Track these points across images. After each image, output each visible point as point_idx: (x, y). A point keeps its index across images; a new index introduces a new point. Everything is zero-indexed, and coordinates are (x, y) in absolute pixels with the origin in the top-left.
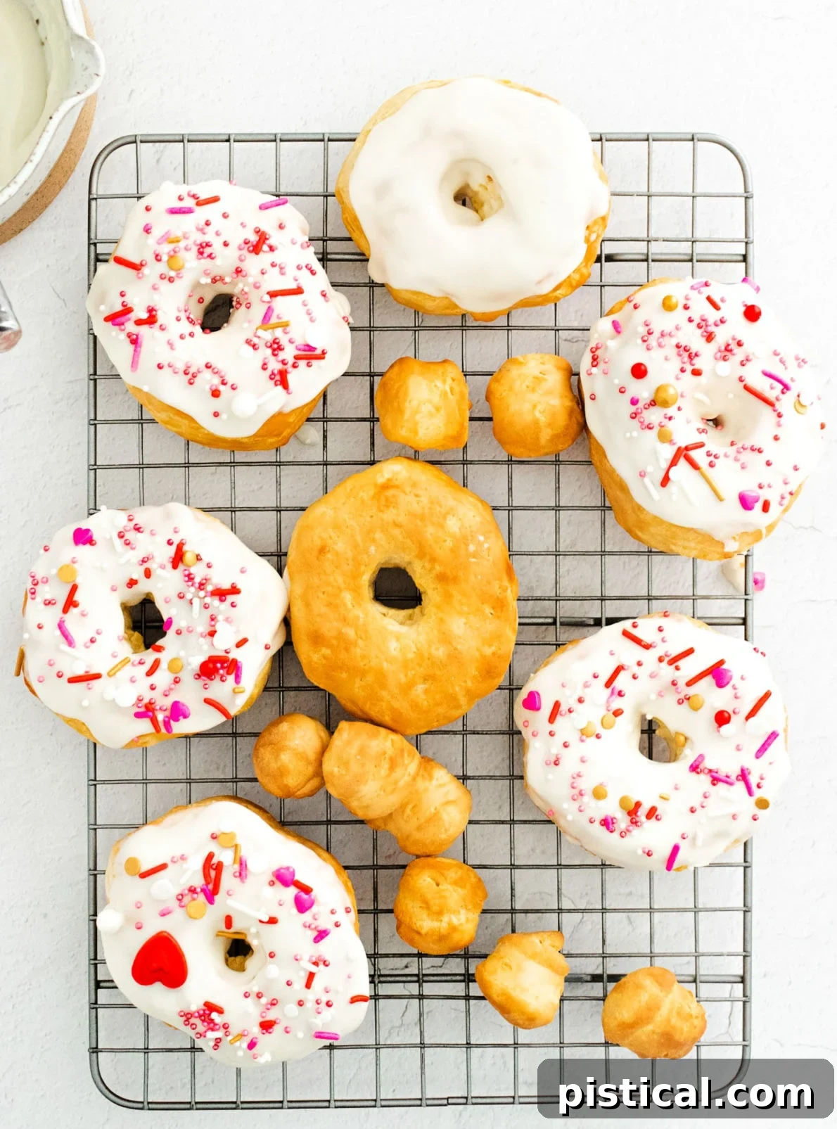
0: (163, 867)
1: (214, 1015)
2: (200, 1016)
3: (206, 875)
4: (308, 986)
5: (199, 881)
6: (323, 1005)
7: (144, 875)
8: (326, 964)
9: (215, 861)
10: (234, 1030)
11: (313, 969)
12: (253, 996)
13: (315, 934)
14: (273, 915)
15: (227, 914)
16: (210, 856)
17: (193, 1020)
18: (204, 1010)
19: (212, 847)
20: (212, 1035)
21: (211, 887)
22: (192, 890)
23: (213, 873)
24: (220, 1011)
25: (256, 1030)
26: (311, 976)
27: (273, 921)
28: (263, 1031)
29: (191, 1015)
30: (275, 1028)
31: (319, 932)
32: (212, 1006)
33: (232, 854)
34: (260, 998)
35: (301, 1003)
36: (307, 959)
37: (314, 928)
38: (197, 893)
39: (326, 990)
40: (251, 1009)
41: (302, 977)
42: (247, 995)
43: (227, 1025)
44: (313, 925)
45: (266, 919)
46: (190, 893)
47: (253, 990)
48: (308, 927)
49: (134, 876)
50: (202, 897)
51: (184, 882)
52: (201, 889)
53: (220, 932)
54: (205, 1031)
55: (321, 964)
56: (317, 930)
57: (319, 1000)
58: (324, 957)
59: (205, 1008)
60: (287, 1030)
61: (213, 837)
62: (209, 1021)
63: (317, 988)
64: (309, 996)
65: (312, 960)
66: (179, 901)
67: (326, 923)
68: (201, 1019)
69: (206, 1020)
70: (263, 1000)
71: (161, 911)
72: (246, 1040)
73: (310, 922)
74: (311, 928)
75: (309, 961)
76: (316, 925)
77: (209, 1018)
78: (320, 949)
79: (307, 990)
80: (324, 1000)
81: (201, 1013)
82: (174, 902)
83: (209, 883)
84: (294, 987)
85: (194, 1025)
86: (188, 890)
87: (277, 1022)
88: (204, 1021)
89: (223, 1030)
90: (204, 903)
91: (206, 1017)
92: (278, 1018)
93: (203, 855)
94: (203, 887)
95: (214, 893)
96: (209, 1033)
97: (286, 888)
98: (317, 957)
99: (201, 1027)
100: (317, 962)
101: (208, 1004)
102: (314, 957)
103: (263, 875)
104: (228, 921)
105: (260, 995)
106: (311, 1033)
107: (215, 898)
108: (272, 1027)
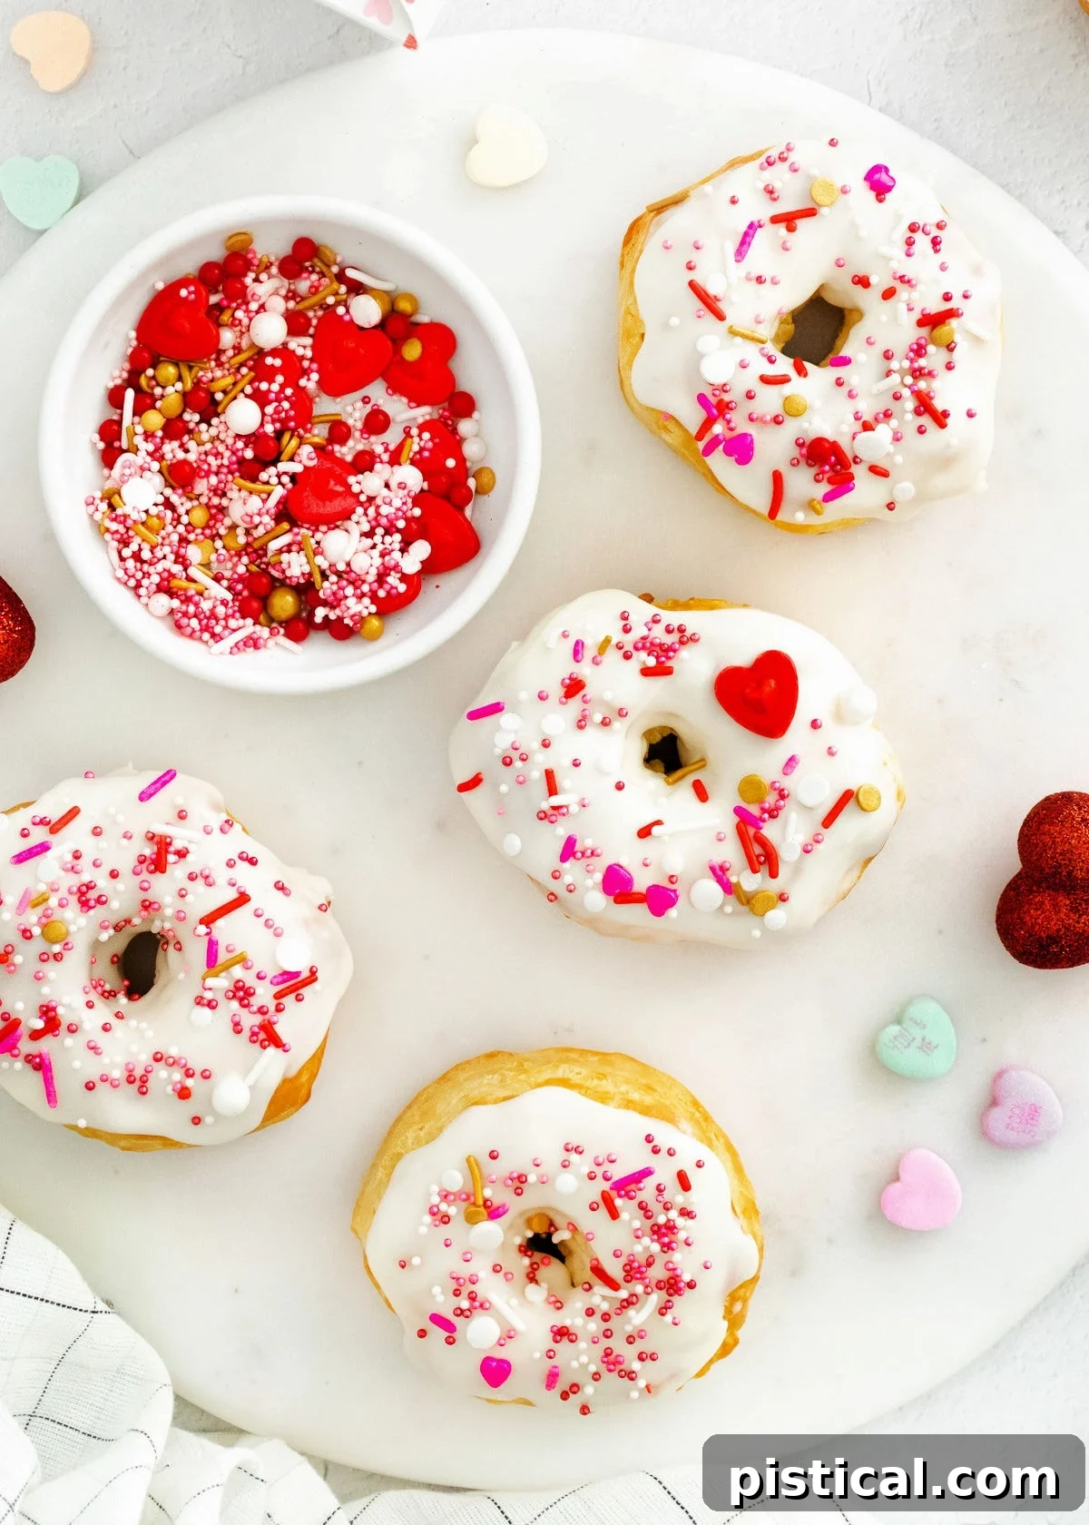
0: (829, 821)
1: (651, 662)
2: (671, 649)
3: (763, 842)
4: (549, 775)
5: (770, 830)
6: (515, 755)
7: (847, 797)
8: (543, 816)
9: (764, 869)
10: (613, 656)
11: (555, 801)
12: (613, 715)
13: (578, 847)
14: (647, 839)
15: (708, 801)
16: (773, 874)
17: (675, 636)
18: (669, 658)
19: (774, 886)
20: (639, 631)
21: (751, 831)
22: (773, 813)
23: (757, 849)
24: (647, 672)
25: (585, 670)
26: (552, 790)
27: (645, 833)
28: (575, 676)
29: (682, 643)
30: (561, 691)
31: (573, 854)
32: (661, 670)
33: (744, 892)
34: (604, 718)
35: (546, 744)
36: (571, 809)
37: (583, 853)
38: (764, 810)
39: (521, 779)
40: (608, 696)
41: (563, 781)
42: (622, 713)
43: (627, 656)
44: (588, 857)
45: (655, 830)
46: (773, 807)
47: (617, 725)
48: (592, 853)
49: (859, 790)
50: (754, 810)
51: (791, 815)
52: (764, 821)
53: (703, 766)
54: (652, 632)
55: (550, 812)
56: (579, 855)
57: (523, 760)
58: (552, 822)
59: (669, 664)
60: (542, 697)
61: (783, 898)
62: (653, 648)
63: (537, 775)
64: (541, 760)
65: (564, 810)
66: (782, 787)
67: (571, 871)
68: (666, 646)
69: (657, 649)
70: (598, 718)
71: (797, 763)
72: (589, 653)
73: (594, 859)
74: (589, 852)
75: (567, 807)
76: (583, 860)
77: (655, 653)
78: (561, 831)
79: (547, 767)
80: (518, 764)
81: (671, 654)
82: (787, 783)
83: (755, 833)
84: (568, 763)
85: (669, 630)
86: (778, 809)
87: (564, 700)
88: (661, 645)
89: (628, 647)
90: (748, 803)
91: (661, 653)
92: (565, 706)
93: (783, 871)
94: (761, 824)
95: (741, 824)
96: (645, 632)
97: (651, 885)
98: (560, 819)
99: (658, 634)
100: (555, 812)
101: (668, 671)
102: (564, 815)
103: (691, 885)
104: (701, 792)
105: (605, 723)
106: (505, 706)
107: (736, 819)
108: (565, 689)
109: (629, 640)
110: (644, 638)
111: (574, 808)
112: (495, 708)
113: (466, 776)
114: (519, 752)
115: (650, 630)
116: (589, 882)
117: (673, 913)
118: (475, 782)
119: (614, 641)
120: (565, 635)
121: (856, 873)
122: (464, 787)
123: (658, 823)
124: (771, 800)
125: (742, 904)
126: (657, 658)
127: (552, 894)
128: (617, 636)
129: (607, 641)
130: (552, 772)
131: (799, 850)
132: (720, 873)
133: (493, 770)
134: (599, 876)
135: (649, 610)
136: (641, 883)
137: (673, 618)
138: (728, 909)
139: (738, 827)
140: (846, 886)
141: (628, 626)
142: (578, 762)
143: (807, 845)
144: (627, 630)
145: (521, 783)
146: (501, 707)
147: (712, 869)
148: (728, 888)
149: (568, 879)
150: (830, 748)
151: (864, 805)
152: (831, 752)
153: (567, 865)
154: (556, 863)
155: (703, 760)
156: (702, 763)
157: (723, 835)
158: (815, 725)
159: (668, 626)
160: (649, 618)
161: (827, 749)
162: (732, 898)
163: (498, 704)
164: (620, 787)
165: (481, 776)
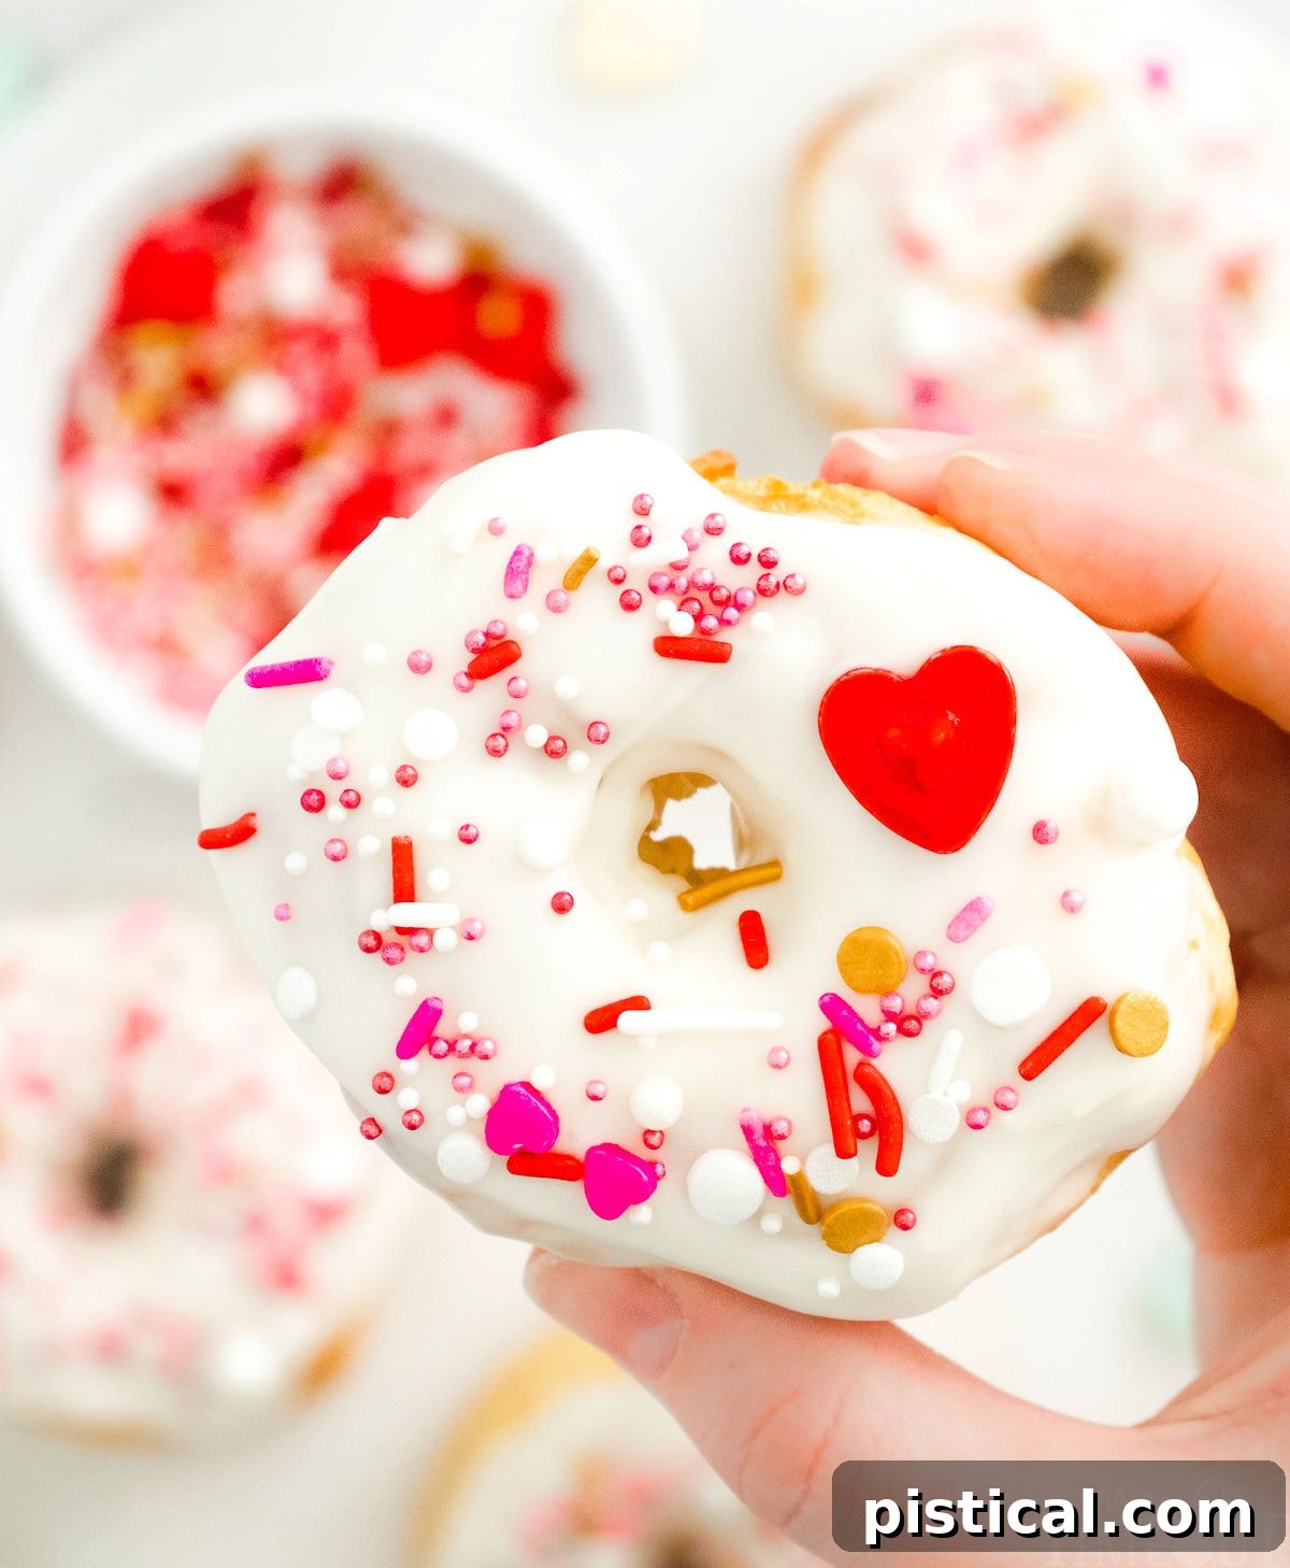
0: (1035, 1064)
1: (683, 625)
2: (732, 601)
3: (877, 1089)
4: (402, 854)
5: (896, 1062)
6: (333, 791)
7: (1089, 1013)
8: (374, 943)
9: (868, 1150)
10: (597, 598)
11: (406, 914)
12: (576, 737)
13: (443, 1028)
14: (606, 1037)
15: (766, 969)
16: (887, 1165)
17: (751, 573)
18: (724, 622)
19: (885, 1192)
20: (666, 549)
21: (852, 1056)
22: (908, 1024)
23: (860, 1101)
24: (669, 647)
25: (524, 621)
26: (404, 890)
27: (602, 1021)
28: (498, 629)
29: (762, 592)
30: (465, 659)
31: (431, 1041)
32: (702, 650)
33: (815, 1195)
34: (552, 739)
35: (406, 779)
36: (437, 938)
37: (452, 1047)
38: (890, 1016)
39: (337, 848)
40: (567, 688)
41: (431, 874)
42: (596, 734)
43: (630, 606)
44: (462, 1056)
45: (627, 1019)
46: (910, 1009)
47: (580, 759)
48: (473, 1047)
49: (1119, 1001)
50: (868, 1009)
51: (947, 1037)
52: (882, 1039)
53: (776, 878)
54: (697, 554)
55: (390, 937)
56: (441, 1047)
57: (349, 805)
58: (389, 961)
59: (725, 636)
60: (419, 666)
61: (902, 1220)
62: (694, 593)
63: (372, 849)
64: (388, 813)
65: (422, 940)
66: (937, 969)
67: (421, 1078)
68: (724, 592)
69: (704, 596)
70: (537, 735)
71: (983, 920)
72: (544, 580)
73: (474, 1064)
74: (465, 1045)
75: (430, 933)
76: (451, 1060)
77: (696, 605)
78: (407, 987)
79: (401, 831)
80: (335, 811)
81: (732, 613)
82: (955, 960)
83: (861, 1064)
84: (447, 831)
85: (738, 559)
86: (920, 1017)
87: (464, 681)
88: (711, 588)
89: (637, 583)
90: (858, 990)
91: (709, 606)
92: (466, 695)
93: (910, 1160)
94: (876, 1045)
95: (830, 1036)
96: (680, 553)
97: (598, 1142)
98: (411, 955)
99: (712, 563)
100: (403, 940)
101: (717, 654)
102: (422, 950)
103: (692, 1156)
104: (754, 940)
105: (554, 750)
106: (334, 672)
107: (822, 1023)
108: (473, 657)
109: (642, 564)
110: (678, 567)
111: (446, 939)
112: (307, 672)
113: (218, 817)
114: (340, 786)
115: (692, 548)
116: (456, 1114)
117: (641, 1214)
118: (239, 834)
119: (605, 562)
120: (495, 529)
121: (1088, 1179)
122: (213, 840)
123: (638, 1003)
124: (911, 992)
125: (808, 1221)
126: (698, 618)
127: (372, 1121)
128: (613, 550)
129: (588, 561)
130: (410, 845)
131: (956, 1119)
132: (762, 1143)
133: (281, 816)
134: (480, 1104)
135: (709, 498)
136: (578, 1135)
137: (753, 528)
138: (772, 1224)
139: (822, 1044)
140: (1058, 1205)
141: (645, 531)
142: (472, 831)
143: (973, 1111)
144: (640, 540)
145: (335, 859)
146: (322, 674)
147: (748, 1131)
148: (776, 1181)
149: (407, 1097)
150: (1066, 894)
151: (1124, 1043)
152: (1069, 905)
153: (410, 1066)
154: (387, 1059)
155: (775, 863)
156: (774, 871)
157: (783, 1055)
158: (1041, 834)
159: (737, 545)
160: (697, 523)
161: (1061, 893)
162: (786, 1205)
163: (317, 662)
164: (561, 905)
165: (255, 822)
